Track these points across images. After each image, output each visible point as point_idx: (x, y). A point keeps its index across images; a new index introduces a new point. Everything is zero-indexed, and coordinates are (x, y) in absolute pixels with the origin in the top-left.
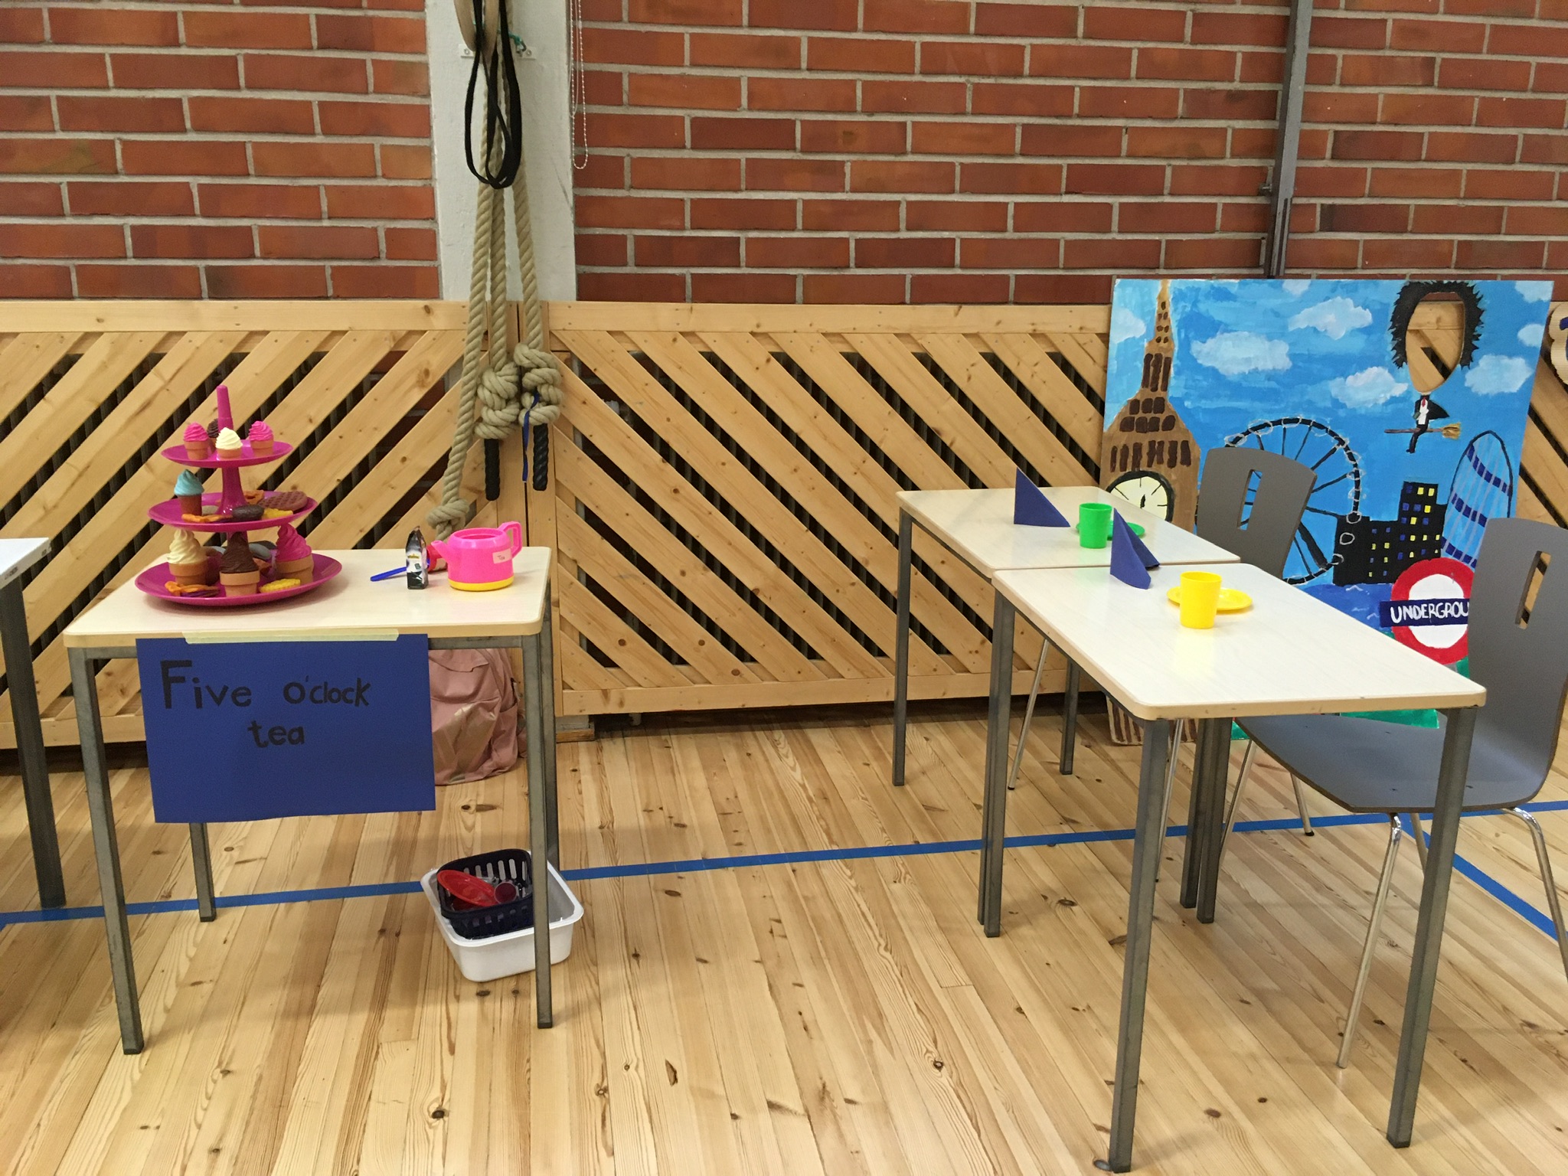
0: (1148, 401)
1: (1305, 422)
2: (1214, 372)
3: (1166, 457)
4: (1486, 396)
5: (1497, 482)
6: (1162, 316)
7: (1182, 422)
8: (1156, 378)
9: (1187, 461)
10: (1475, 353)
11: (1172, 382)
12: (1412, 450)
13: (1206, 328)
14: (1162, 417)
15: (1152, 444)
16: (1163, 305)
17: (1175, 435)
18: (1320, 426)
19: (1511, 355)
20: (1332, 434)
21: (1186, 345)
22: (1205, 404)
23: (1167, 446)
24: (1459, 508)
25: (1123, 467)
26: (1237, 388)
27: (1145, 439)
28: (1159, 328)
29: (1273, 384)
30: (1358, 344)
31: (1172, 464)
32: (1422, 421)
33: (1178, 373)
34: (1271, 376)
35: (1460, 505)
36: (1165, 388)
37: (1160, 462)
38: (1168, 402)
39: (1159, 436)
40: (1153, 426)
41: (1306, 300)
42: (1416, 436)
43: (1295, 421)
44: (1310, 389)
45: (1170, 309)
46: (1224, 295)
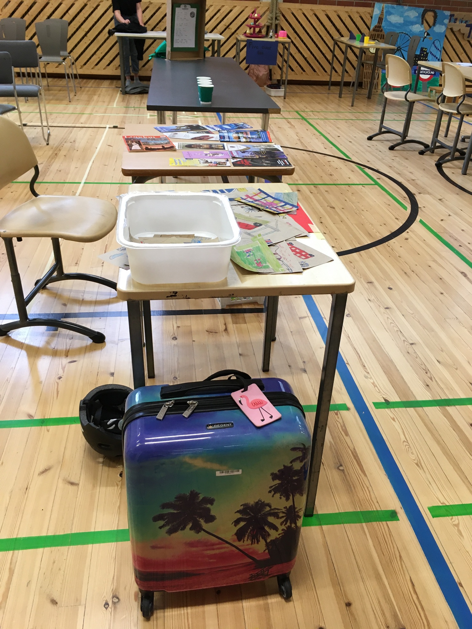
0: (378, 26)
1: (405, 33)
2: (390, 22)
3: (380, 37)
4: (437, 33)
5: (438, 50)
6: (383, 10)
7: (383, 31)
8: (380, 22)
9: (383, 38)
10: (436, 24)
11: (383, 23)
12: (423, 41)
13: (390, 13)
14: (380, 29)
15: (378, 34)
16: (383, 8)
17: (382, 33)
18: (407, 34)
19: (442, 25)
20: (409, 36)
21: (386, 16)
22: (388, 28)
23: (380, 35)
24: (431, 54)
25: (372, 38)
26: (394, 25)
27: (377, 33)
28: (382, 12)
29: (400, 25)
30: (415, 20)
31: (381, 39)
32: (425, 36)
33: (384, 21)
34: (400, 24)
35: (431, 53)
36: (381, 24)
37: (379, 38)
38: (382, 27)
39: (379, 33)
40: (378, 31)
41: (407, 10)
42: (424, 39)
43: (403, 33)
44: (406, 27)
45: (384, 9)
46: (393, 8)
